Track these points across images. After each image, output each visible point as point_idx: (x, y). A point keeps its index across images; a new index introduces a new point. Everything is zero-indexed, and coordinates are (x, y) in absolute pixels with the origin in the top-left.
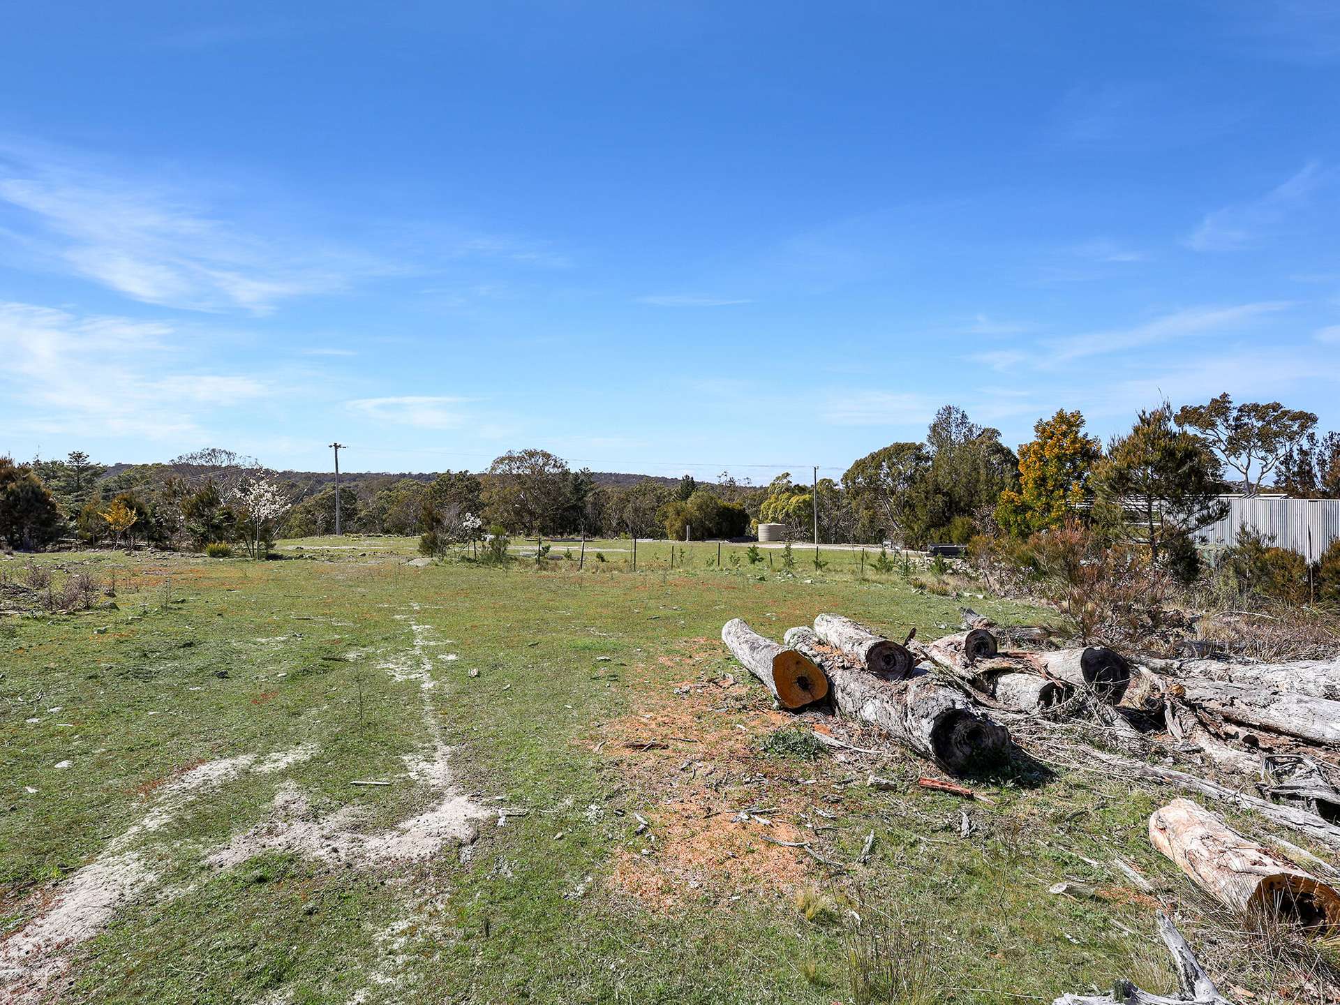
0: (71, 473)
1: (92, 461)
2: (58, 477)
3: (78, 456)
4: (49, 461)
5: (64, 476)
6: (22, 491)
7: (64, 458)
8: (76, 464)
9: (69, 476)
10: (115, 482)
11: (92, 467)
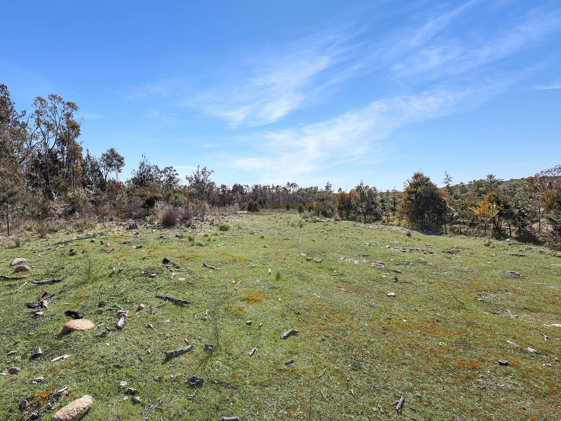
0: (488, 184)
1: (497, 178)
2: (483, 186)
3: (491, 177)
4: (479, 180)
5: (485, 186)
6: (424, 192)
7: (485, 178)
8: (490, 180)
9: (487, 185)
10: (508, 187)
11: (497, 181)
